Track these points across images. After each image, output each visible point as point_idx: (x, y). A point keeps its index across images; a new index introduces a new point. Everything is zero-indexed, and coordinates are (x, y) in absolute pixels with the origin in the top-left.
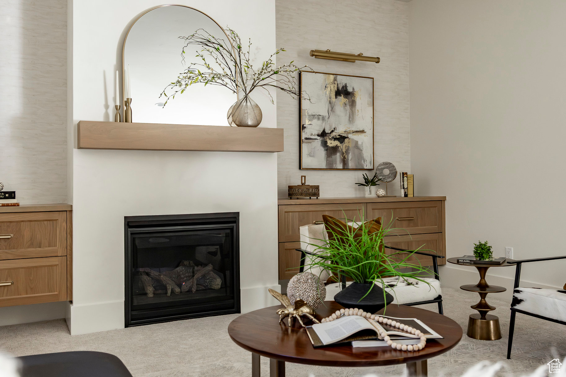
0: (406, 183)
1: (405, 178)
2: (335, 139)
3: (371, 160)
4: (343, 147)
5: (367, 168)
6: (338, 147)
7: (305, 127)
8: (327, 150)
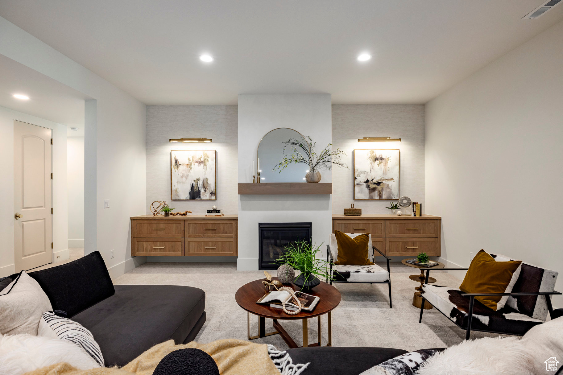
0: (415, 209)
1: (414, 206)
2: (375, 184)
3: (397, 194)
4: (379, 187)
5: (395, 199)
6: (376, 188)
7: (356, 178)
8: (369, 190)
